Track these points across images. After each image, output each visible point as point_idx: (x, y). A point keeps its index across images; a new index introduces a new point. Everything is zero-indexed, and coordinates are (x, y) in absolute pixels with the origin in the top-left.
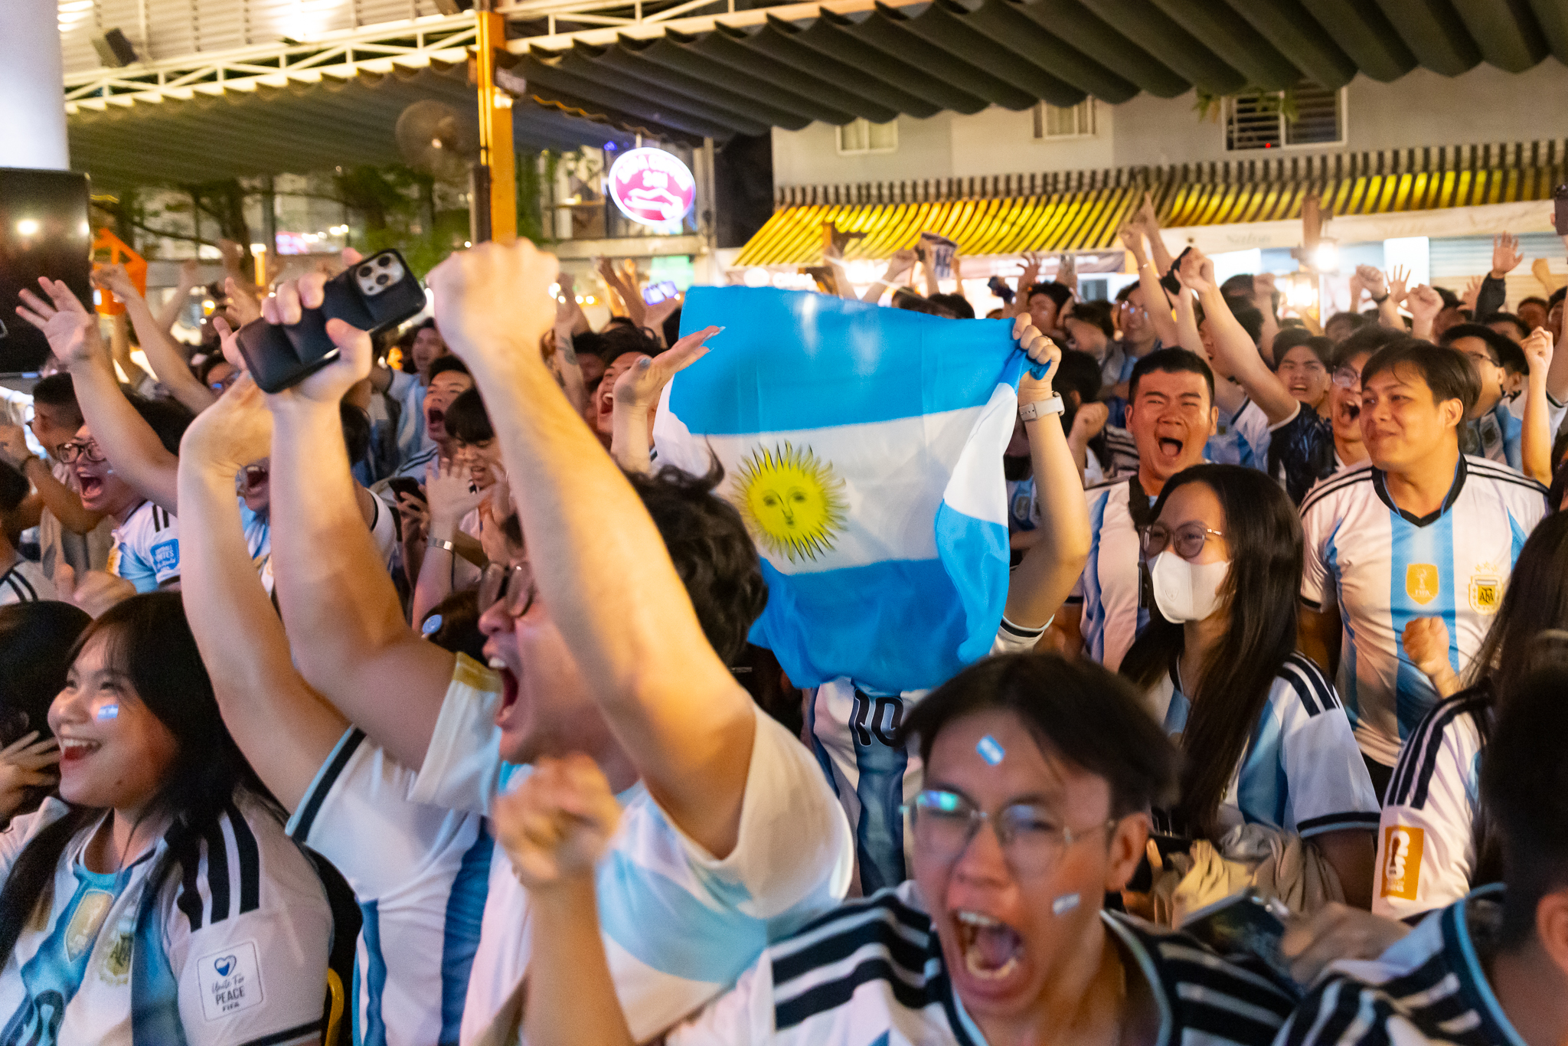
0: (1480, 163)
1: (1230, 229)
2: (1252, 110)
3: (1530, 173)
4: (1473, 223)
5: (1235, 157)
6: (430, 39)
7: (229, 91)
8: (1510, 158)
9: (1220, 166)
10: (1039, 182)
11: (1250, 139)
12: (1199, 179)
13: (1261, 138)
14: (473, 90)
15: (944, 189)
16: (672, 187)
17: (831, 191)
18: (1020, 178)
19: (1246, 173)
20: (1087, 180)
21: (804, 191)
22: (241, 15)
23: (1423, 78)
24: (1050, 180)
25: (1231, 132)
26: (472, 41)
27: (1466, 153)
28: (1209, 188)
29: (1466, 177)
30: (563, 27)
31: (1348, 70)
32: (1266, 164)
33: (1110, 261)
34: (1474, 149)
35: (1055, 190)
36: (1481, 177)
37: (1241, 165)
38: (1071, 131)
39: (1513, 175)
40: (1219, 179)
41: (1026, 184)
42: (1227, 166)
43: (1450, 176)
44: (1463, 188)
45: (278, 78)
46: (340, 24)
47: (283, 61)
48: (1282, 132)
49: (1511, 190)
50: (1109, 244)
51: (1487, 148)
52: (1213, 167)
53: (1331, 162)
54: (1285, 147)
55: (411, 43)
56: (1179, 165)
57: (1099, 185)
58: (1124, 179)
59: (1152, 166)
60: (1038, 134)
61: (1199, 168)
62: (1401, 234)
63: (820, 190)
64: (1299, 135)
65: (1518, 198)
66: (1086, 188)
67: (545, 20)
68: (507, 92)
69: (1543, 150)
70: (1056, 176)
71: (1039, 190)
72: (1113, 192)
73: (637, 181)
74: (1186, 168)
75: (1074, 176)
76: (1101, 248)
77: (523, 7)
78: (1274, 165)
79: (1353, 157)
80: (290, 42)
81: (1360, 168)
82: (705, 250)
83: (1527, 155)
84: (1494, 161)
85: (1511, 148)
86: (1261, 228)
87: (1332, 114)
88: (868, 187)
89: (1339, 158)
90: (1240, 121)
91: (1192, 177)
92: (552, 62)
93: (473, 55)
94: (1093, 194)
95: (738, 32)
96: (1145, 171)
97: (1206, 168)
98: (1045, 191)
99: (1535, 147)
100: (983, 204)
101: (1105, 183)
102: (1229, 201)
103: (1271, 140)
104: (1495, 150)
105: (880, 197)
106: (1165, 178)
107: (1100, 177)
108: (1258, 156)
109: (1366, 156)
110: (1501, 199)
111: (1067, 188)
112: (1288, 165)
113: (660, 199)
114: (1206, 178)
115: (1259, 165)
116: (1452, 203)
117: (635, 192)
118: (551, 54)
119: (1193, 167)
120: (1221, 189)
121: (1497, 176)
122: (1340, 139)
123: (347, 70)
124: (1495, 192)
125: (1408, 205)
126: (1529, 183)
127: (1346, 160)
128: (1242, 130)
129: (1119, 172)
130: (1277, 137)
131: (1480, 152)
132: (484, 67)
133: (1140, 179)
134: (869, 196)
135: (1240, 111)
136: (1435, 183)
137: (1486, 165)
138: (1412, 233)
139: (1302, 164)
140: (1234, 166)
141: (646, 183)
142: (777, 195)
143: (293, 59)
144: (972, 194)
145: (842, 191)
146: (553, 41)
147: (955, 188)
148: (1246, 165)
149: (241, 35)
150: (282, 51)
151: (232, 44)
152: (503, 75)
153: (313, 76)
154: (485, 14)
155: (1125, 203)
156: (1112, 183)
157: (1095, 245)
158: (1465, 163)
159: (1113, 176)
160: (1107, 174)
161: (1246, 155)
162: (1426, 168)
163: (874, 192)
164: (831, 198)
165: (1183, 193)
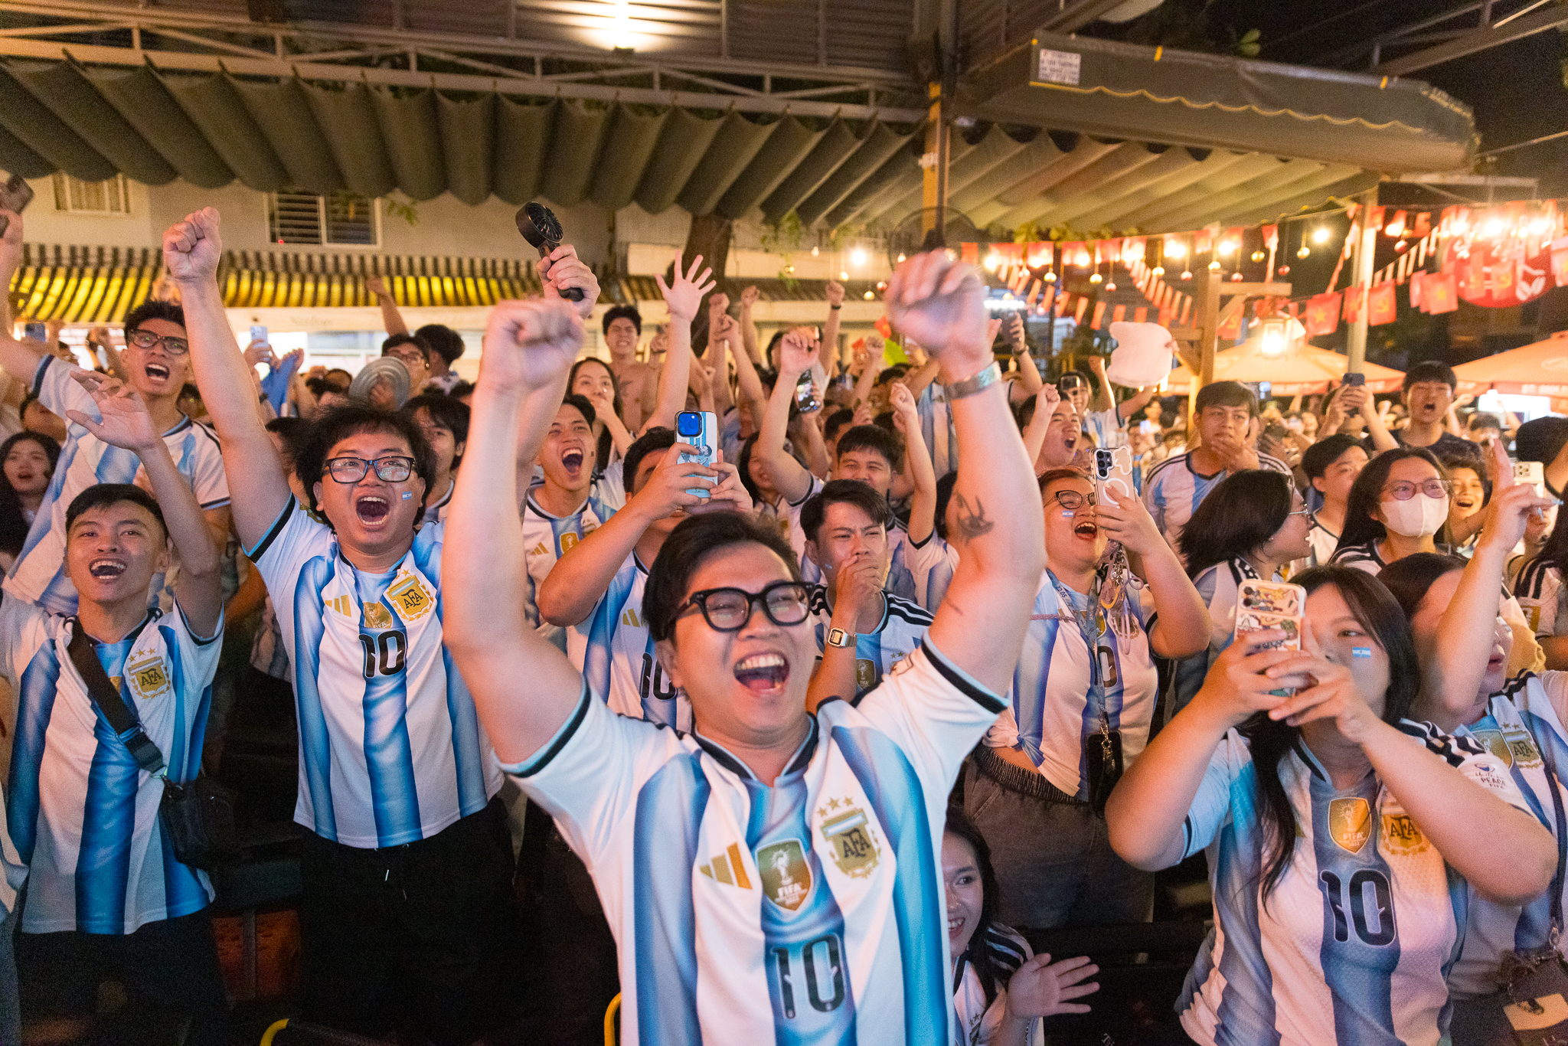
0: (489, 273)
5: (280, 248)
8: (512, 272)
9: (265, 256)
10: (66, 253)
11: (292, 234)
12: (246, 266)
13: (302, 235)
18: (43, 249)
19: (292, 265)
20: (123, 257)
24: (79, 253)
25: (272, 226)
27: (478, 264)
28: (258, 274)
29: (482, 283)
32: (310, 258)
34: (484, 263)
35: (88, 264)
36: (494, 284)
37: (285, 256)
38: (100, 206)
39: (517, 284)
40: (266, 267)
41: (51, 255)
42: (272, 256)
43: (469, 281)
48: (323, 232)
51: (494, 263)
52: (258, 255)
53: (369, 262)
54: (326, 245)
57: (138, 262)
60: (58, 206)
61: (245, 255)
64: (337, 237)
66: (123, 265)
70: (86, 250)
71: (67, 262)
72: (156, 271)
75: (108, 252)
78: (317, 260)
79: (388, 259)
81: (394, 269)
84: (500, 273)
85: (511, 264)
87: (367, 221)
89: (375, 259)
91: (239, 263)
97: (252, 256)
98: (75, 265)
101: (145, 261)
102: (282, 288)
103: (313, 238)
104: (500, 265)
107: (138, 255)
108: (303, 250)
109: (398, 259)
111: (102, 262)
112: (330, 260)
114: (253, 265)
115: (303, 258)
119: (237, 253)
120: (270, 276)
121: (505, 285)
122: (375, 243)
125: (446, 302)
127: (382, 261)
128: (284, 226)
130: (317, 236)
131: (489, 265)
135: (281, 209)
136: (460, 286)
137: (495, 276)
139: (343, 261)
140: (278, 257)
148: (291, 257)
156: (152, 262)
158: (479, 273)
159: (152, 253)
160: (145, 252)
161: (292, 249)
162: (449, 273)
165: (233, 277)
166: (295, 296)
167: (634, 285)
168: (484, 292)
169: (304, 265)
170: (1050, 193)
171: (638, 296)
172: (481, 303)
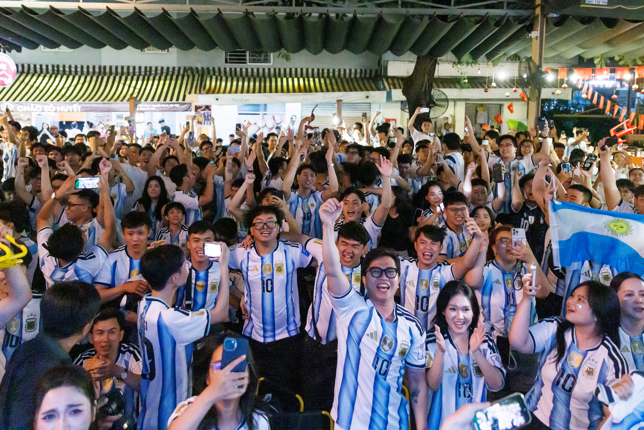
0: (321, 75)
1: (227, 96)
5: (228, 66)
8: (331, 74)
9: (222, 69)
10: (143, 70)
11: (234, 59)
12: (214, 74)
13: (239, 59)
15: (97, 70)
17: (38, 67)
18: (134, 68)
19: (233, 73)
21: (23, 66)
24: (148, 69)
25: (226, 56)
27: (316, 71)
28: (219, 78)
29: (317, 80)
32: (241, 69)
33: (185, 106)
34: (318, 70)
35: (151, 74)
37: (231, 69)
39: (334, 81)
40: (222, 75)
41: (137, 70)
42: (225, 69)
43: (312, 79)
48: (248, 58)
50: (184, 99)
51: (323, 70)
52: (219, 69)
53: (267, 71)
54: (248, 64)
56: (205, 67)
57: (171, 73)
58: (182, 71)
59: (194, 67)
61: (214, 69)
63: (32, 67)
64: (253, 60)
66: (165, 74)
69: (342, 72)
70: (151, 68)
71: (143, 73)
72: (178, 77)
74: (208, 69)
75: (159, 69)
76: (180, 101)
78: (244, 70)
79: (275, 69)
81: (277, 74)
83: (337, 73)
84: (326, 75)
85: (331, 71)
88: (58, 66)
89: (269, 69)
90: (230, 51)
91: (212, 73)
94: (169, 77)
96: (191, 68)
97: (217, 69)
98: (146, 74)
99: (340, 71)
100: (117, 78)
101: (174, 73)
103: (243, 61)
104: (326, 71)
105: (64, 71)
106: (200, 72)
107: (171, 70)
108: (238, 66)
109: (279, 69)
111: (157, 74)
112: (250, 70)
114: (217, 74)
115: (238, 70)
119: (211, 69)
120: (224, 78)
122: (270, 62)
124: (329, 87)
127: (272, 71)
128: (231, 55)
129: (179, 68)
130: (245, 59)
131: (321, 71)
133: (189, 72)
134: (58, 71)
136: (307, 82)
137: (323, 77)
139: (255, 71)
140: (228, 69)
144: (111, 73)
145: (44, 67)
147: (102, 70)
148: (233, 69)
155: (185, 82)
156: (176, 73)
157: (177, 99)
158: (316, 75)
159: (177, 69)
160: (174, 68)
161: (233, 66)
162: (302, 75)
163: (61, 69)
164: (38, 70)
165: (209, 79)
166: (234, 88)
167: (390, 81)
168: (318, 85)
169: (238, 73)
170: (609, 42)
171: (392, 87)
172: (316, 91)
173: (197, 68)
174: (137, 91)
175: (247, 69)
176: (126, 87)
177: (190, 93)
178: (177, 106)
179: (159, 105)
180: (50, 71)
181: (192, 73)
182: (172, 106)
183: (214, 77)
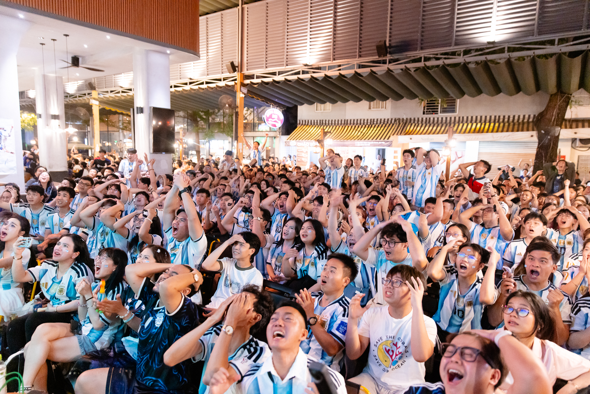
0: (497, 121)
1: (422, 136)
2: (434, 103)
3: (512, 124)
4: (493, 138)
5: (425, 116)
6: (224, 80)
7: (176, 91)
8: (506, 120)
9: (420, 119)
10: (369, 121)
11: (430, 112)
12: (414, 122)
13: (433, 111)
14: (235, 93)
15: (343, 122)
16: (278, 119)
17: (313, 121)
18: (364, 120)
19: (428, 121)
20: (382, 121)
21: (305, 121)
22: (179, 72)
23: (483, 96)
24: (372, 121)
25: (424, 109)
26: (236, 80)
27: (493, 118)
28: (417, 125)
29: (492, 124)
30: (258, 77)
31: (462, 93)
32: (434, 119)
33: (388, 143)
34: (495, 117)
35: (373, 124)
36: (497, 125)
37: (426, 118)
38: (379, 108)
39: (507, 124)
40: (420, 122)
41: (366, 121)
42: (422, 119)
43: (488, 124)
44: (491, 128)
45: (187, 88)
46: (203, 75)
47: (188, 84)
48: (439, 110)
49: (505, 129)
50: (388, 139)
51: (499, 117)
52: (418, 119)
53: (453, 119)
55: (220, 80)
56: (409, 118)
57: (386, 123)
58: (393, 121)
59: (401, 118)
60: (370, 108)
61: (414, 119)
62: (471, 140)
63: (310, 121)
64: (444, 111)
65: (507, 131)
66: (382, 123)
67: (254, 75)
68: (243, 93)
69: (516, 118)
70: (374, 120)
71: (369, 123)
72: (390, 125)
73: (271, 117)
74: (411, 119)
75: (379, 120)
76: (386, 140)
77: (249, 72)
78: (436, 119)
79: (459, 118)
80: (191, 79)
81: (461, 121)
82: (278, 136)
83: (511, 119)
84: (501, 120)
85: (507, 117)
86: (431, 136)
87: (454, 105)
88: (323, 121)
89: (455, 118)
90: (427, 106)
91: (412, 121)
92: (255, 86)
93: (236, 84)
94: (384, 125)
95: (302, 80)
96: (399, 119)
97: (416, 119)
98: (371, 124)
99: (514, 117)
100: (353, 127)
101: (388, 122)
102: (422, 128)
103: (436, 112)
104: (502, 117)
106: (404, 122)
107: (386, 121)
108: (432, 116)
109: (463, 118)
110: (502, 131)
111: (377, 123)
112: (440, 119)
113: (275, 121)
114: (416, 122)
115: (432, 119)
116: (487, 132)
117: (270, 120)
118: (255, 84)
119: (413, 119)
120: (420, 125)
121: (502, 125)
122: (456, 113)
123: (205, 86)
124: (500, 129)
125: (474, 132)
126: (511, 127)
127: (457, 119)
128: (427, 109)
129: (392, 119)
130: (437, 111)
131: (497, 118)
132: (238, 86)
133: (397, 121)
134: (323, 123)
135: (427, 104)
136: (483, 126)
137: (499, 121)
138: (475, 140)
139: (444, 119)
140: (424, 119)
141: (273, 117)
142: (298, 122)
143: (191, 83)
144: (350, 124)
145: (316, 122)
146: (255, 81)
147: (346, 122)
148: (428, 119)
149: (179, 77)
150: (188, 81)
151: (177, 79)
152: (242, 88)
153: (196, 87)
154: (239, 73)
155: (393, 128)
156: (389, 122)
157: (384, 139)
158: (492, 120)
159: (390, 120)
160: (388, 120)
161: (428, 116)
162: (480, 121)
163: (324, 122)
164: (313, 123)
165: (409, 126)
169: (432, 121)
173: (403, 119)
174: (362, 134)
175: (438, 118)
176: (357, 132)
177: (393, 135)
178: (383, 143)
179: (372, 143)
180: (319, 124)
181: (399, 122)
182: (380, 143)
183: (414, 124)
